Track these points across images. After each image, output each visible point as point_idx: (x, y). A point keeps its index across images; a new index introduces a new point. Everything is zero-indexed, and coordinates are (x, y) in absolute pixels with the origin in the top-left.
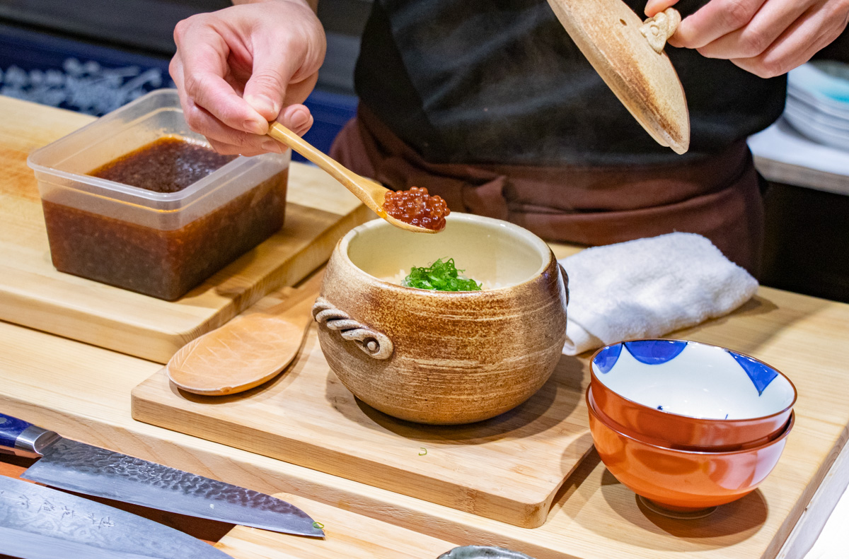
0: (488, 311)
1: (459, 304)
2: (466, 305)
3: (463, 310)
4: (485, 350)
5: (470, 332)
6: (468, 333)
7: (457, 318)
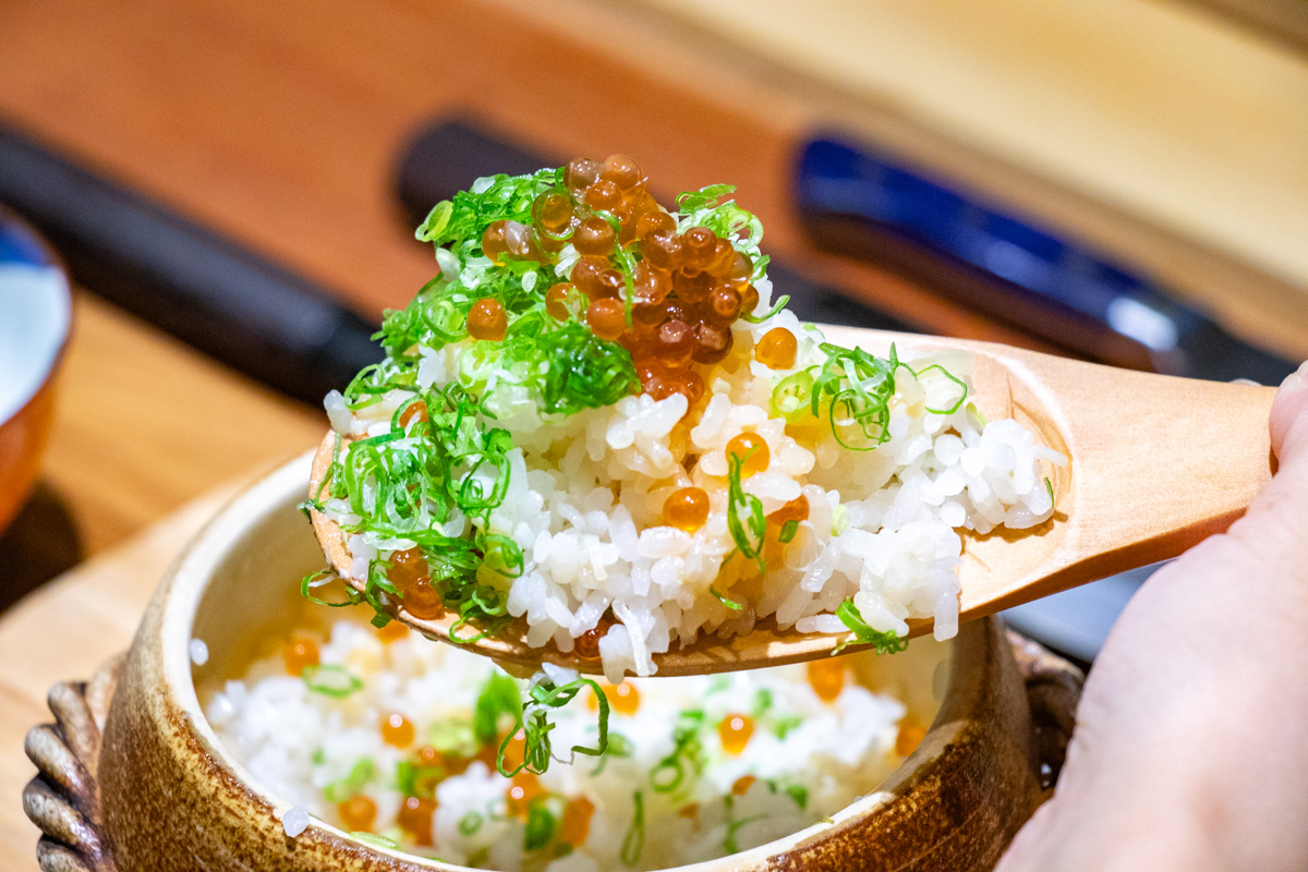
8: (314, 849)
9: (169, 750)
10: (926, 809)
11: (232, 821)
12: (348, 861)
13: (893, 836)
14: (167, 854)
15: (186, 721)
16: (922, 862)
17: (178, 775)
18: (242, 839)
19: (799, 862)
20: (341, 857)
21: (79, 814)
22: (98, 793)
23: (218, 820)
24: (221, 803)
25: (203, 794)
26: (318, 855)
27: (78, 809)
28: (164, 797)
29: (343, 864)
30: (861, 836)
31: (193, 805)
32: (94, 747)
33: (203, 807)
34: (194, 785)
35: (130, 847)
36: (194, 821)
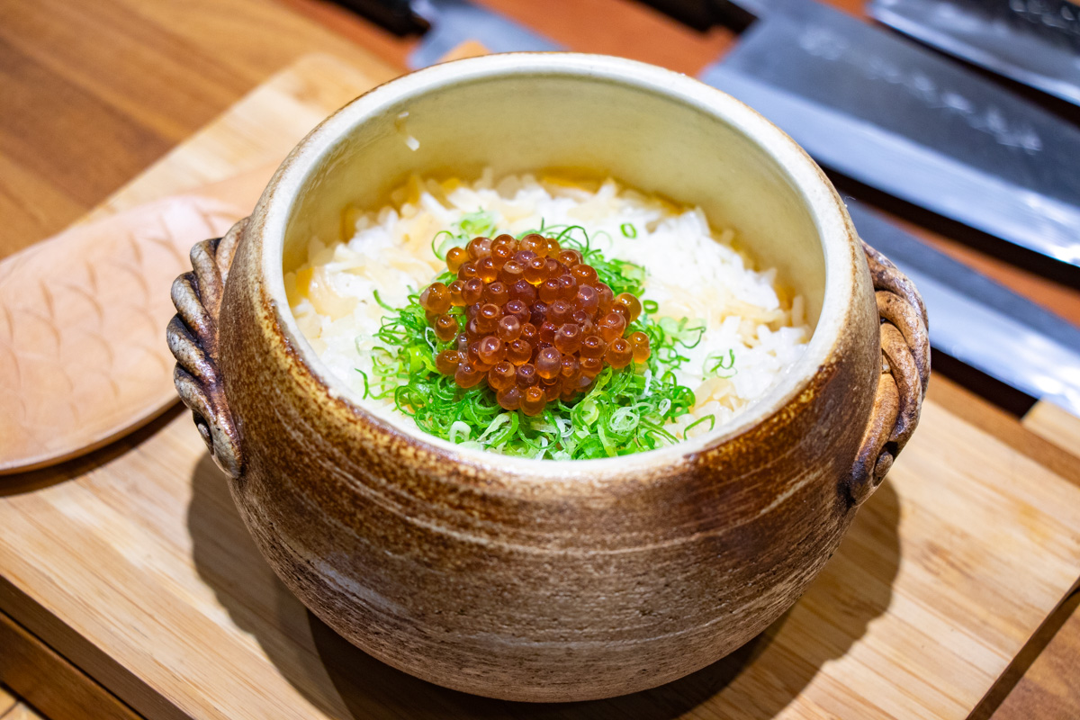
0: (448, 511)
1: (376, 460)
2: (394, 472)
3: (383, 481)
4: (425, 593)
5: (391, 539)
6: (385, 538)
7: (365, 491)
8: (355, 423)
9: (260, 328)
10: (801, 415)
11: (300, 392)
12: (379, 436)
13: (775, 437)
14: (257, 401)
15: (274, 307)
16: (794, 453)
17: (265, 348)
18: (306, 406)
19: (706, 459)
20: (375, 432)
21: (202, 353)
22: (217, 336)
23: (290, 389)
24: (293, 378)
25: (282, 368)
26: (359, 428)
27: (202, 349)
28: (256, 362)
29: (375, 437)
30: (752, 439)
31: (274, 374)
32: (218, 298)
33: (281, 376)
34: (275, 359)
35: (234, 387)
36: (274, 385)
